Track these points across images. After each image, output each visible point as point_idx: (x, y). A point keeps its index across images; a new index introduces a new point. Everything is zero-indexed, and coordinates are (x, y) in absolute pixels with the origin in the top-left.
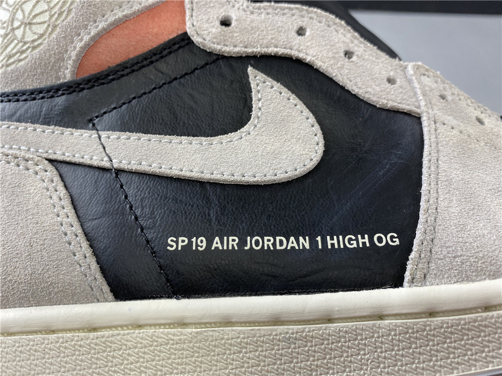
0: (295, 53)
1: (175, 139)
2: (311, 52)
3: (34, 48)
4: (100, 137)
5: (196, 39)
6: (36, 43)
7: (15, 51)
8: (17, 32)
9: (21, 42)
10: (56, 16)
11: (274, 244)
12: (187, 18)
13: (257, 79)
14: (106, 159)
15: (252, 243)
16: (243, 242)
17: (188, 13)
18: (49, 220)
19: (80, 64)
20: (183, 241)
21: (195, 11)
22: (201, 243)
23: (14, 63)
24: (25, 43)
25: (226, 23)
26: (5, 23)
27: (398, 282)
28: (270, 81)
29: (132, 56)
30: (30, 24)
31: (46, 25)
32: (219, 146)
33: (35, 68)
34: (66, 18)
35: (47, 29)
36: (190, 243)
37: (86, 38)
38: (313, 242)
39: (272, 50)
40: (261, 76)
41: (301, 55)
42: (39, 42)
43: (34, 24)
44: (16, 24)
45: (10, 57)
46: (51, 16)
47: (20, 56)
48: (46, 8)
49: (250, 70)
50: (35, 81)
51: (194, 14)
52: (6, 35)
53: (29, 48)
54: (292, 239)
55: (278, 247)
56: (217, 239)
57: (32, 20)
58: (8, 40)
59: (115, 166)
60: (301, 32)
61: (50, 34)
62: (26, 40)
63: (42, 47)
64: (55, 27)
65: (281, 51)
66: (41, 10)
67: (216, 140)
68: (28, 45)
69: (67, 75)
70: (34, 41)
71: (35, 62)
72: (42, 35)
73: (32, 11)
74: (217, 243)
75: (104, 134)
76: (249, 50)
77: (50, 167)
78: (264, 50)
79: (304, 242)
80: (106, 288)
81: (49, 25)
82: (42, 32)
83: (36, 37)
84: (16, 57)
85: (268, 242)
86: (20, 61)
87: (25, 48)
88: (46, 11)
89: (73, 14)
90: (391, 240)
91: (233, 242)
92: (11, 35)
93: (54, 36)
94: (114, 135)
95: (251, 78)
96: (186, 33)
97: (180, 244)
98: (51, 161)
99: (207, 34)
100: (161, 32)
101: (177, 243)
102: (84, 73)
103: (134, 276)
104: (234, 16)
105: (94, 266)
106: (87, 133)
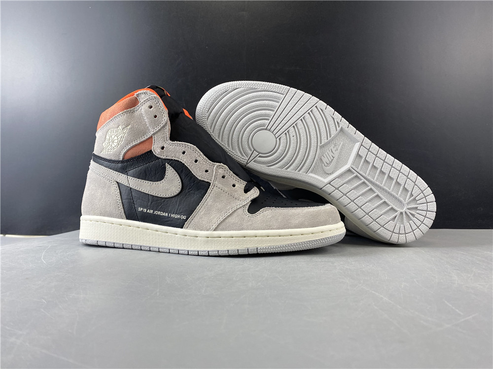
0: (180, 160)
2: (185, 160)
3: (114, 149)
4: (127, 178)
5: (154, 152)
7: (110, 148)
8: (110, 143)
10: (119, 141)
12: (152, 146)
13: (168, 167)
14: (128, 184)
15: (156, 212)
16: (153, 212)
17: (153, 144)
18: (115, 198)
19: (124, 156)
20: (142, 209)
21: (155, 143)
22: (145, 210)
23: (109, 152)
25: (162, 148)
26: (108, 139)
29: (137, 155)
31: (117, 143)
33: (114, 155)
34: (121, 143)
37: (126, 149)
38: (168, 215)
39: (173, 158)
41: (182, 161)
42: (115, 147)
44: (110, 141)
45: (109, 150)
47: (111, 150)
49: (166, 164)
50: (114, 158)
52: (108, 143)
54: (164, 213)
55: (161, 214)
57: (114, 141)
58: (108, 145)
59: (130, 187)
60: (184, 153)
62: (112, 146)
64: (119, 145)
65: (176, 159)
69: (121, 158)
71: (114, 153)
73: (114, 138)
74: (148, 211)
76: (168, 158)
77: (116, 184)
78: (171, 158)
79: (167, 214)
80: (125, 216)
82: (116, 145)
85: (159, 213)
86: (111, 152)
87: (112, 148)
89: (123, 142)
90: (184, 217)
91: (152, 211)
93: (118, 147)
94: (131, 178)
96: (151, 150)
99: (157, 151)
100: (143, 149)
101: (140, 209)
102: (125, 159)
103: (131, 214)
104: (166, 146)
105: (123, 211)
106: (125, 176)
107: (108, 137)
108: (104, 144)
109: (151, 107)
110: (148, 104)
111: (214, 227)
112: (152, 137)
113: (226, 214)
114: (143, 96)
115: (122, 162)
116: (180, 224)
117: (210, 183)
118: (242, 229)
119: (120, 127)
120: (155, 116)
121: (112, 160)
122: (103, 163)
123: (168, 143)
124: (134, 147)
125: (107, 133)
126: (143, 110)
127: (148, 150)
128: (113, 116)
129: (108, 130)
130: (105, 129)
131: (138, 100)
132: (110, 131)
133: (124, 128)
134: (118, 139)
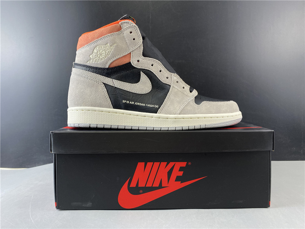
0: (150, 70)
1: (126, 83)
2: (153, 70)
3: (101, 60)
5: (132, 64)
7: (97, 59)
13: (142, 73)
15: (136, 103)
16: (134, 103)
17: (131, 58)
18: (103, 94)
19: (110, 65)
20: (125, 101)
21: (133, 58)
22: (128, 102)
25: (138, 61)
26: (96, 53)
27: (156, 113)
28: (144, 75)
29: (119, 65)
31: (104, 56)
32: (133, 86)
37: (112, 61)
38: (145, 105)
39: (146, 68)
41: (151, 70)
43: (102, 55)
44: (98, 54)
49: (141, 72)
50: (100, 66)
52: (96, 55)
54: (142, 104)
55: (140, 105)
58: (96, 57)
60: (152, 65)
63: (103, 60)
64: (106, 57)
65: (148, 69)
67: (133, 84)
69: (107, 67)
70: (101, 58)
71: (101, 63)
72: (103, 58)
73: (101, 52)
74: (130, 103)
75: (113, 80)
76: (142, 68)
77: (103, 84)
78: (144, 68)
80: (112, 106)
84: (97, 61)
85: (138, 104)
87: (99, 59)
89: (110, 55)
90: (157, 107)
93: (106, 58)
94: (115, 80)
95: (141, 74)
96: (130, 62)
99: (134, 64)
100: (125, 61)
101: (124, 101)
102: (110, 67)
103: (116, 105)
104: (140, 60)
105: (111, 103)
106: (110, 79)
107: (95, 51)
108: (91, 56)
109: (131, 33)
110: (130, 30)
111: (178, 112)
112: (130, 53)
113: (184, 104)
114: (125, 24)
115: (108, 69)
116: (155, 111)
117: (170, 86)
118: (196, 113)
119: (108, 44)
120: (134, 39)
121: (98, 68)
122: (89, 69)
123: (142, 58)
124: (118, 59)
125: (95, 48)
126: (125, 34)
127: (128, 62)
128: (102, 36)
129: (96, 46)
130: (93, 45)
131: (122, 27)
132: (98, 47)
133: (111, 45)
134: (105, 53)
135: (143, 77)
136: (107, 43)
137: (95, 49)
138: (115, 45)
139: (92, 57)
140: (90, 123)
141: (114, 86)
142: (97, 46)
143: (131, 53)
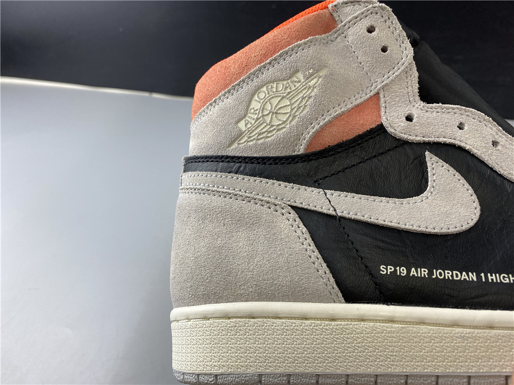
0: (457, 143)
1: (378, 199)
2: (469, 142)
3: (279, 130)
4: (325, 194)
5: (390, 130)
6: (280, 127)
7: (264, 130)
8: (266, 118)
9: (269, 125)
10: (296, 109)
11: (452, 276)
12: (383, 114)
14: (332, 209)
15: (436, 273)
16: (431, 273)
17: (383, 109)
18: (298, 247)
19: (310, 144)
20: (390, 269)
21: (388, 109)
22: (403, 271)
23: (263, 138)
24: (272, 126)
25: (409, 118)
26: (257, 110)
28: (441, 162)
29: (344, 140)
30: (276, 113)
31: (288, 115)
32: (408, 206)
33: (279, 144)
34: (303, 111)
35: (289, 118)
36: (396, 270)
37: (317, 127)
38: (478, 277)
39: (441, 140)
40: (435, 158)
41: (462, 144)
42: (283, 126)
43: (279, 113)
44: (266, 113)
45: (260, 134)
46: (292, 110)
47: (267, 134)
48: (289, 103)
49: (427, 153)
50: (277, 151)
51: (387, 111)
52: (258, 119)
53: (275, 129)
54: (464, 273)
55: (455, 278)
56: (413, 269)
57: (277, 110)
58: (259, 123)
59: (339, 214)
60: (461, 127)
61: (290, 121)
62: (273, 124)
63: (284, 130)
64: (294, 117)
65: (448, 141)
66: (285, 105)
67: (405, 201)
68: (275, 127)
69: (301, 150)
70: (278, 125)
71: (280, 140)
72: (284, 122)
73: (278, 104)
74: (413, 272)
75: (329, 192)
76: (426, 139)
77: (292, 212)
78: (436, 140)
79: (473, 277)
80: (340, 295)
81: (290, 115)
82: (285, 120)
83: (281, 122)
84: (264, 135)
85: (448, 274)
86: (267, 137)
87: (272, 129)
88: (288, 105)
89: (307, 109)
91: (424, 272)
92: (261, 119)
93: (294, 123)
94: (337, 193)
95: (427, 159)
96: (382, 125)
97: (389, 271)
98: (293, 207)
99: (396, 125)
100: (365, 123)
101: (385, 270)
102: (313, 149)
103: (357, 288)
104: (415, 113)
105: (332, 280)
106: (316, 190)
107: (255, 105)
108: (242, 125)
109: (371, 30)
110: (366, 23)
112: (378, 93)
115: (304, 157)
120: (384, 50)
121: (269, 158)
122: (240, 167)
123: (418, 108)
124: (337, 118)
125: (253, 95)
126: (350, 39)
127: (374, 126)
128: (275, 52)
129: (257, 89)
130: (247, 88)
131: (337, 19)
132: (264, 89)
133: (311, 75)
134: (291, 105)
135: (437, 169)
136: (297, 71)
137: (256, 97)
138: (323, 73)
139: (246, 125)
140: (260, 370)
141: (334, 213)
142: (262, 86)
143: (381, 96)
